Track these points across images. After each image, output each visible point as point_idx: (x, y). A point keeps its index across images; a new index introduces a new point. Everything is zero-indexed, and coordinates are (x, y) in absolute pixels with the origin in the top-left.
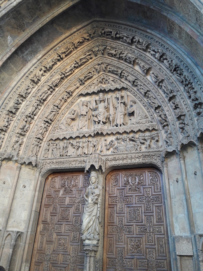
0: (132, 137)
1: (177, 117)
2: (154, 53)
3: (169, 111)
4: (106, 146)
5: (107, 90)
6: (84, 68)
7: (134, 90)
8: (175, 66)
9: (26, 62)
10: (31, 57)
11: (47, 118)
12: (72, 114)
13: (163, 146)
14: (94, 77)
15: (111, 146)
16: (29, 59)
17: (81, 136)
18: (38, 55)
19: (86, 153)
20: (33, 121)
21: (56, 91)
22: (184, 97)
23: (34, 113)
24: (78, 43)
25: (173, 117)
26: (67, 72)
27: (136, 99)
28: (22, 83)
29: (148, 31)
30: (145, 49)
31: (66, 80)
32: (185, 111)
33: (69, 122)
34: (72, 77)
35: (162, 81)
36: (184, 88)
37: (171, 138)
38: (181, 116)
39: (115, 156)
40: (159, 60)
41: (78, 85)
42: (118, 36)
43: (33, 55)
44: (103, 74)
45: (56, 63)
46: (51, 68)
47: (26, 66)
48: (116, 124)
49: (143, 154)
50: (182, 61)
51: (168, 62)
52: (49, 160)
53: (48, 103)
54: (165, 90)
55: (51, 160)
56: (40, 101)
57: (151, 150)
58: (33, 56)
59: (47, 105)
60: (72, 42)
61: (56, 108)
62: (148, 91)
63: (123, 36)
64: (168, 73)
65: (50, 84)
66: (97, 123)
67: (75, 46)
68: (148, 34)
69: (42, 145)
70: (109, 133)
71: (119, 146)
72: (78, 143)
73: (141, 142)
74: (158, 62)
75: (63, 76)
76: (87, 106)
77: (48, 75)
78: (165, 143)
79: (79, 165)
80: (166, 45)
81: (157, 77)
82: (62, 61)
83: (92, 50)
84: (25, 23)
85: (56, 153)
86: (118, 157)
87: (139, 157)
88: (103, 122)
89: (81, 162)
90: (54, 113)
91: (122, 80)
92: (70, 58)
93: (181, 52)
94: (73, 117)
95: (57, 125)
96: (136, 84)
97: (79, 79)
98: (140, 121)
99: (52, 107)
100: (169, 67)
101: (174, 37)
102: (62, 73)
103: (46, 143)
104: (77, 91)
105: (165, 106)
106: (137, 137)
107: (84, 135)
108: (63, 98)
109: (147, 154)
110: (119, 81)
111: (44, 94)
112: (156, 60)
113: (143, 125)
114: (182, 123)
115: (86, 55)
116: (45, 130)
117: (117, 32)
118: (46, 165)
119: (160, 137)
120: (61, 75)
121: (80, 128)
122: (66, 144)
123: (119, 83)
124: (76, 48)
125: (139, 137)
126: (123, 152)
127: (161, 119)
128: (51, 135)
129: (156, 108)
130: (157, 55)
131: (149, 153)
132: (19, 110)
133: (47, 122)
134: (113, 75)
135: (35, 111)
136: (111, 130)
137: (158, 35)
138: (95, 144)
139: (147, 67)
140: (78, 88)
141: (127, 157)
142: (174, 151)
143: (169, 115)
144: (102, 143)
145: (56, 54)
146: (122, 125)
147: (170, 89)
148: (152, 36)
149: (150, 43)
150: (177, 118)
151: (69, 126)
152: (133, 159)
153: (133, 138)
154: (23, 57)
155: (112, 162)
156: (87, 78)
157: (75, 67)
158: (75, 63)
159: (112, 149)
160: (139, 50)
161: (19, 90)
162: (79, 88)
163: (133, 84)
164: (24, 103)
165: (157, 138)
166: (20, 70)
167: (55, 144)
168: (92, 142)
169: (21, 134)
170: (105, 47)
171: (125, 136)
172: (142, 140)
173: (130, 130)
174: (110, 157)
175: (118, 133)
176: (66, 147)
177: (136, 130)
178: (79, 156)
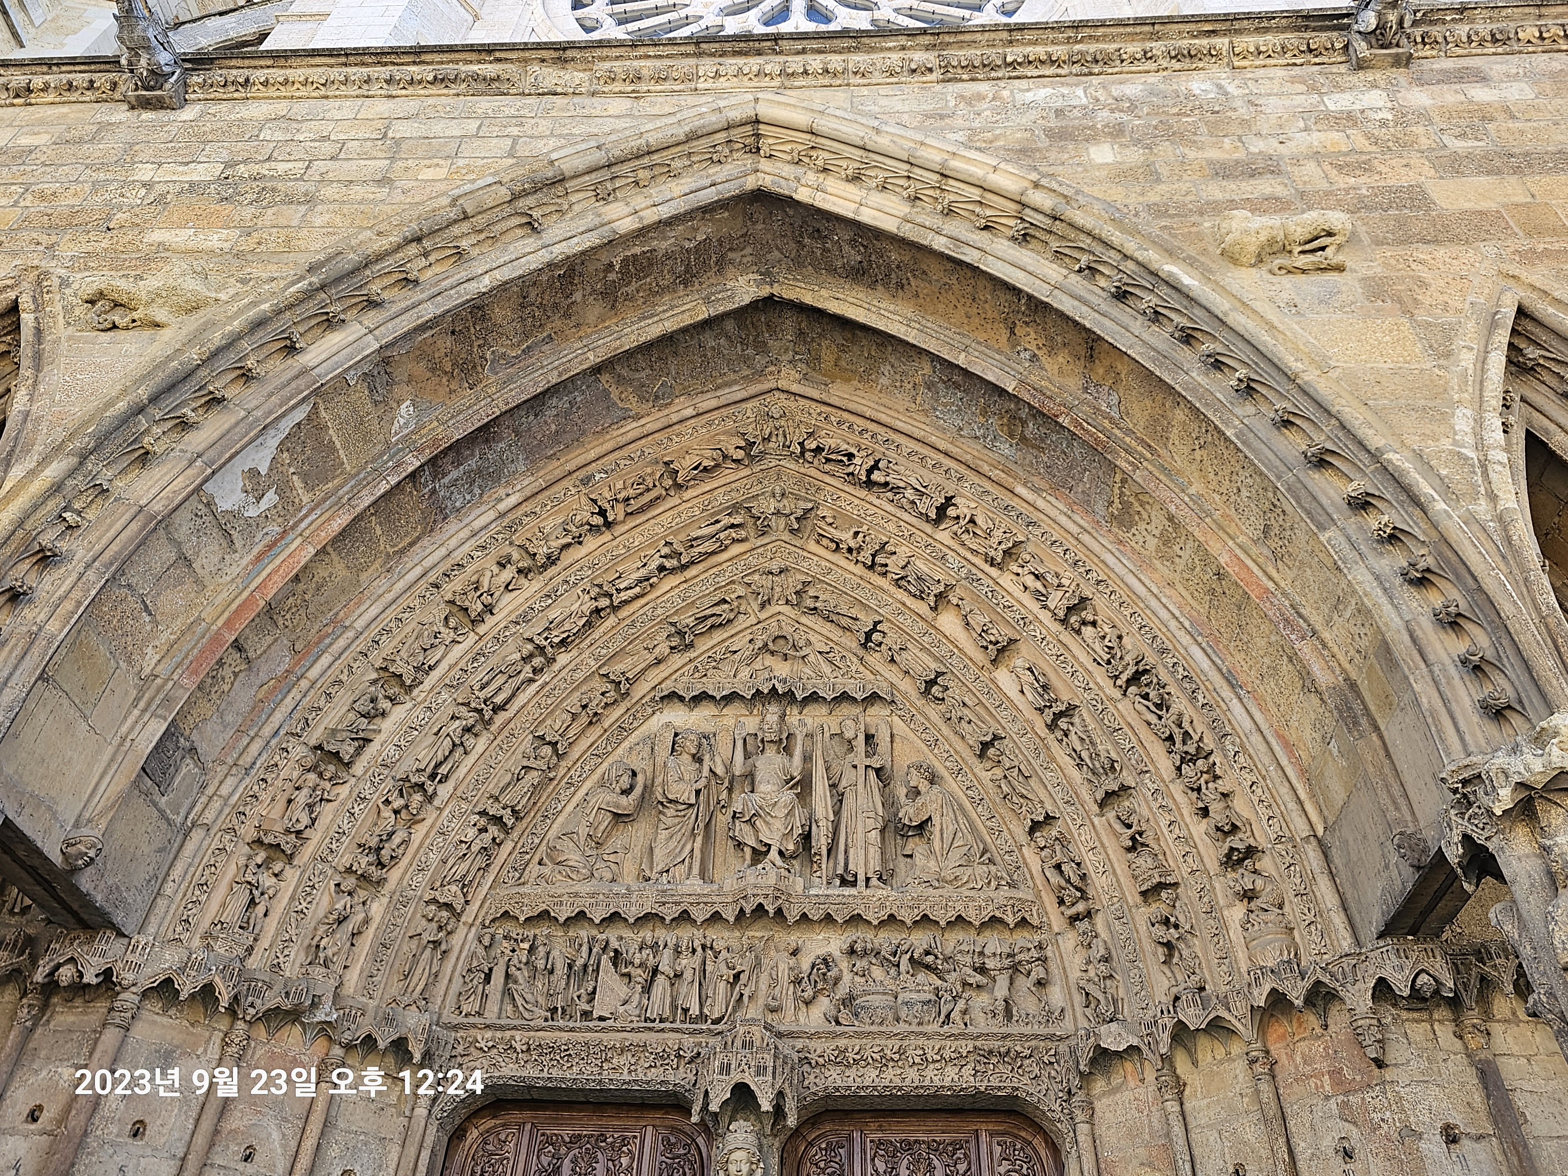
0: (927, 953)
1: (1144, 888)
2: (1039, 585)
3: (1099, 849)
4: (798, 982)
5: (799, 695)
6: (702, 577)
7: (928, 719)
8: (1137, 663)
9: (440, 517)
10: (468, 497)
11: (497, 799)
12: (618, 790)
13: (1068, 1015)
14: (735, 623)
15: (819, 986)
16: (458, 504)
17: (670, 912)
18: (502, 492)
19: (695, 1011)
20: (430, 815)
21: (556, 667)
22: (1172, 805)
23: (444, 770)
24: (695, 468)
25: (1118, 881)
26: (622, 586)
27: (931, 757)
28: (406, 615)
29: (1020, 490)
30: (999, 560)
31: (612, 621)
32: (1180, 871)
33: (602, 828)
34: (641, 612)
35: (1069, 711)
36: (1179, 769)
37: (1108, 982)
38: (1161, 886)
39: (842, 1042)
40: (1064, 621)
41: (663, 649)
42: (876, 476)
43: (480, 487)
44: (780, 617)
45: (579, 541)
46: (552, 560)
47: (438, 537)
48: (840, 871)
49: (978, 1044)
50: (1163, 651)
51: (1104, 637)
52: (489, 1034)
53: (512, 725)
54: (1085, 755)
55: (499, 1034)
56: (480, 711)
57: (1013, 1029)
58: (477, 491)
59: (505, 733)
60: (666, 459)
61: (547, 750)
62: (996, 737)
63: (902, 484)
64: (1097, 684)
65: (533, 630)
66: (748, 851)
67: (680, 480)
68: (1016, 499)
69: (456, 940)
70: (814, 914)
71: (866, 993)
72: (648, 951)
73: (971, 980)
74: (1056, 627)
75: (604, 602)
76: (697, 759)
77: (533, 587)
78: (1079, 999)
79: (652, 1074)
80: (1094, 568)
81: (1045, 687)
82: (607, 536)
83: (749, 509)
84: (488, 355)
85: (529, 997)
86: (857, 1048)
87: (959, 1060)
88: (781, 853)
89: (662, 1056)
90: (533, 777)
91: (868, 658)
92: (647, 526)
93: (1164, 614)
94: (626, 803)
95: (537, 841)
96: (940, 696)
97: (673, 624)
98: (958, 872)
99: (526, 743)
100: (1109, 662)
101: (1133, 544)
102: (600, 586)
103: (473, 929)
104: (655, 676)
105: (1079, 822)
106: (948, 952)
107: (685, 911)
108: (584, 707)
109: (995, 1044)
110: (855, 659)
111: (501, 679)
112: (1045, 616)
113: (972, 893)
114: (1166, 922)
115: (718, 526)
116: (480, 861)
117: (877, 462)
118: (467, 1059)
119: (1053, 966)
120: (595, 599)
121: (659, 869)
122: (585, 948)
123: (854, 668)
124: (678, 487)
125: (959, 957)
126: (881, 1023)
127: (1063, 883)
128: (502, 892)
129: (1035, 827)
130: (1055, 599)
131: (1008, 1043)
132: (372, 749)
133: (498, 820)
134: (826, 628)
135: (446, 758)
136: (822, 900)
137: (1063, 520)
138: (739, 968)
139: (1001, 633)
140: (659, 662)
141: (901, 1052)
142: (1133, 1049)
143: (1101, 870)
144: (776, 967)
145: (584, 500)
146: (874, 881)
147: (1103, 754)
148: (1035, 516)
149: (1021, 538)
150: (1144, 894)
151: (600, 851)
152: (931, 1066)
153: (930, 959)
154: (434, 492)
155: (827, 1074)
156: (709, 623)
157: (661, 568)
158: (666, 550)
159: (824, 1004)
160: (969, 556)
161: (388, 646)
162: (662, 667)
163: (927, 692)
164: (398, 713)
165: (1038, 972)
166: (402, 552)
167: (526, 945)
168: (724, 953)
169: (364, 877)
170: (810, 505)
171: (886, 939)
172: (970, 971)
173: (916, 914)
174: (818, 1046)
175: (856, 920)
176: (585, 966)
177: (942, 916)
178: (657, 1025)
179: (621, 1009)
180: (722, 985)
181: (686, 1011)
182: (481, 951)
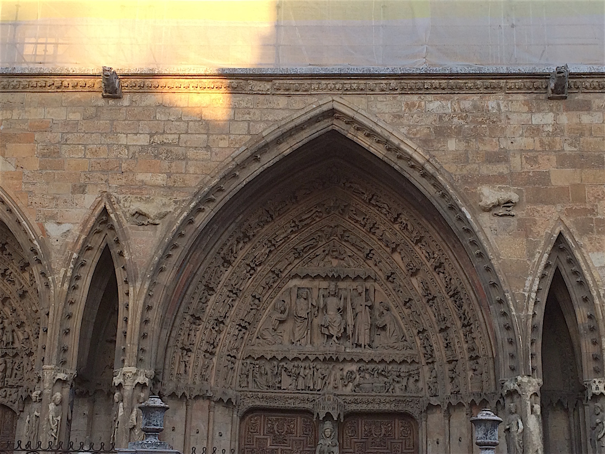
0: (382, 371)
1: (448, 360)
3: (438, 344)
4: (343, 379)
5: (342, 277)
7: (388, 287)
8: (454, 290)
11: (243, 320)
12: (280, 312)
13: (423, 390)
15: (350, 380)
17: (302, 357)
19: (312, 387)
20: (225, 329)
21: (257, 271)
22: (459, 337)
25: (442, 355)
26: (278, 240)
27: (388, 299)
31: (275, 252)
32: (459, 357)
33: (276, 325)
34: (285, 247)
36: (462, 327)
38: (453, 360)
39: (356, 397)
40: (434, 269)
41: (292, 257)
44: (334, 240)
45: (263, 228)
46: (254, 236)
48: (356, 342)
49: (396, 398)
50: (463, 288)
51: (446, 278)
52: (250, 393)
53: (245, 294)
55: (254, 393)
57: (407, 394)
59: (243, 297)
61: (257, 301)
62: (410, 300)
64: (443, 292)
65: (249, 260)
69: (236, 365)
70: (349, 358)
71: (363, 383)
72: (296, 368)
73: (396, 380)
75: (272, 248)
76: (307, 300)
77: (248, 246)
78: (427, 387)
79: (300, 405)
82: (272, 223)
85: (261, 382)
86: (360, 399)
87: (390, 402)
89: (303, 400)
90: (254, 312)
91: (367, 261)
92: (286, 216)
95: (255, 330)
97: (296, 249)
98: (394, 344)
99: (250, 298)
102: (271, 241)
103: (240, 361)
104: (290, 268)
105: (433, 333)
106: (389, 371)
107: (307, 357)
108: (267, 284)
109: (401, 399)
110: (362, 260)
112: (429, 265)
113: (398, 352)
117: (373, 196)
118: (244, 400)
119: (421, 375)
121: (297, 340)
122: (276, 367)
123: (362, 263)
126: (368, 392)
129: (420, 332)
130: (432, 262)
131: (405, 398)
132: (206, 312)
133: (244, 327)
134: (352, 248)
136: (350, 354)
140: (291, 263)
141: (374, 400)
142: (439, 405)
143: (437, 350)
144: (335, 374)
147: (442, 315)
151: (276, 332)
152: (382, 404)
153: (383, 373)
155: (352, 406)
156: (308, 247)
157: (292, 231)
158: (294, 225)
159: (351, 386)
164: (212, 299)
165: (416, 377)
167: (257, 366)
168: (320, 370)
170: (347, 204)
171: (370, 366)
172: (395, 377)
173: (380, 359)
174: (349, 398)
175: (361, 360)
176: (277, 373)
177: (388, 360)
178: (300, 391)
179: (290, 387)
180: (320, 380)
181: (309, 387)
182: (243, 367)
